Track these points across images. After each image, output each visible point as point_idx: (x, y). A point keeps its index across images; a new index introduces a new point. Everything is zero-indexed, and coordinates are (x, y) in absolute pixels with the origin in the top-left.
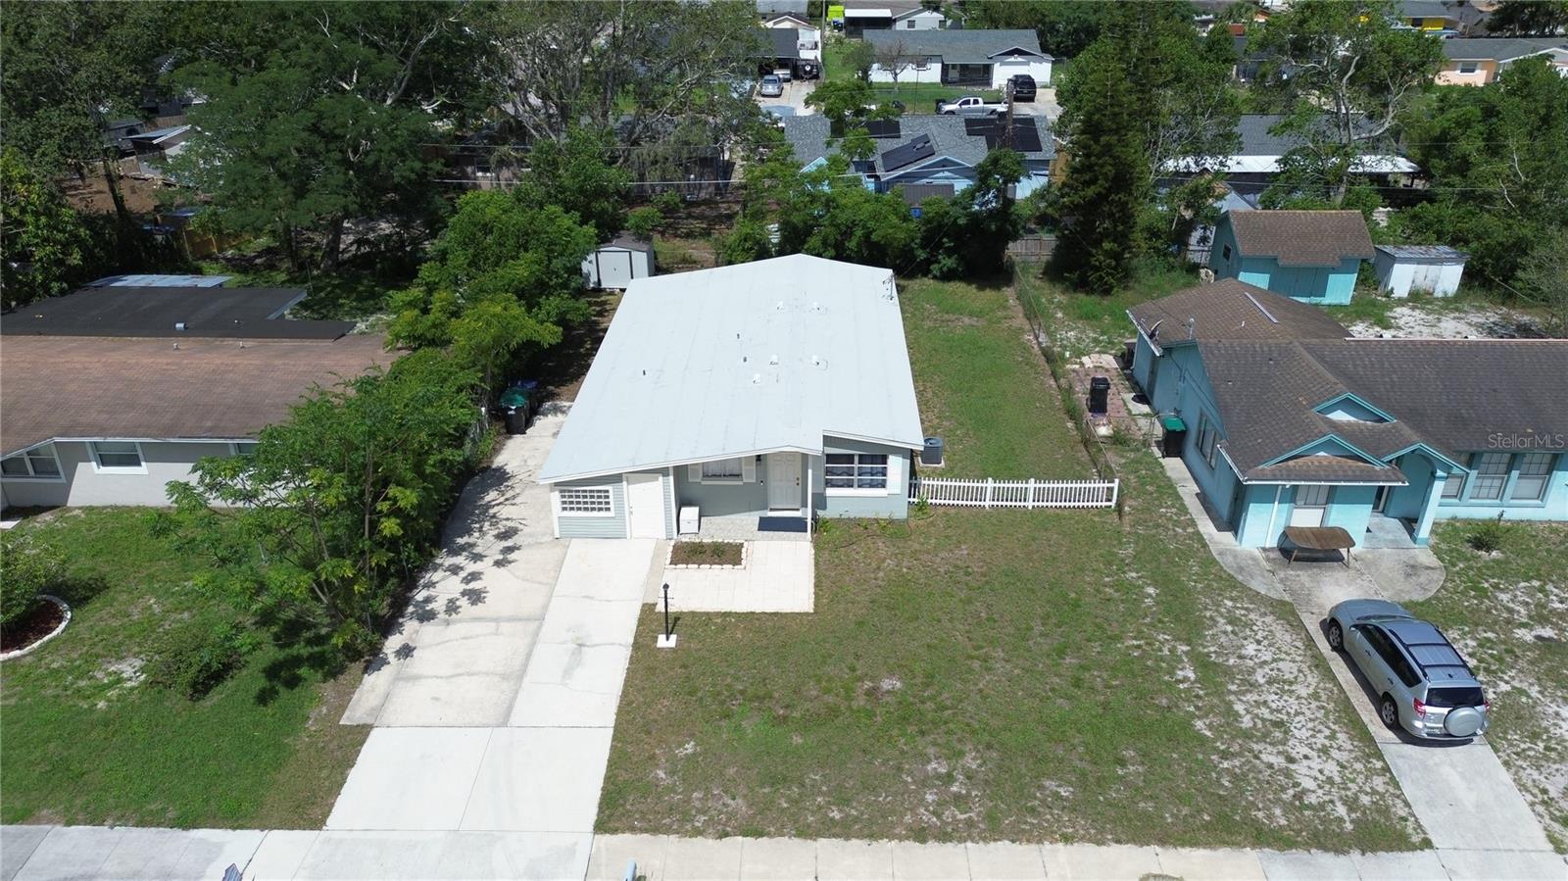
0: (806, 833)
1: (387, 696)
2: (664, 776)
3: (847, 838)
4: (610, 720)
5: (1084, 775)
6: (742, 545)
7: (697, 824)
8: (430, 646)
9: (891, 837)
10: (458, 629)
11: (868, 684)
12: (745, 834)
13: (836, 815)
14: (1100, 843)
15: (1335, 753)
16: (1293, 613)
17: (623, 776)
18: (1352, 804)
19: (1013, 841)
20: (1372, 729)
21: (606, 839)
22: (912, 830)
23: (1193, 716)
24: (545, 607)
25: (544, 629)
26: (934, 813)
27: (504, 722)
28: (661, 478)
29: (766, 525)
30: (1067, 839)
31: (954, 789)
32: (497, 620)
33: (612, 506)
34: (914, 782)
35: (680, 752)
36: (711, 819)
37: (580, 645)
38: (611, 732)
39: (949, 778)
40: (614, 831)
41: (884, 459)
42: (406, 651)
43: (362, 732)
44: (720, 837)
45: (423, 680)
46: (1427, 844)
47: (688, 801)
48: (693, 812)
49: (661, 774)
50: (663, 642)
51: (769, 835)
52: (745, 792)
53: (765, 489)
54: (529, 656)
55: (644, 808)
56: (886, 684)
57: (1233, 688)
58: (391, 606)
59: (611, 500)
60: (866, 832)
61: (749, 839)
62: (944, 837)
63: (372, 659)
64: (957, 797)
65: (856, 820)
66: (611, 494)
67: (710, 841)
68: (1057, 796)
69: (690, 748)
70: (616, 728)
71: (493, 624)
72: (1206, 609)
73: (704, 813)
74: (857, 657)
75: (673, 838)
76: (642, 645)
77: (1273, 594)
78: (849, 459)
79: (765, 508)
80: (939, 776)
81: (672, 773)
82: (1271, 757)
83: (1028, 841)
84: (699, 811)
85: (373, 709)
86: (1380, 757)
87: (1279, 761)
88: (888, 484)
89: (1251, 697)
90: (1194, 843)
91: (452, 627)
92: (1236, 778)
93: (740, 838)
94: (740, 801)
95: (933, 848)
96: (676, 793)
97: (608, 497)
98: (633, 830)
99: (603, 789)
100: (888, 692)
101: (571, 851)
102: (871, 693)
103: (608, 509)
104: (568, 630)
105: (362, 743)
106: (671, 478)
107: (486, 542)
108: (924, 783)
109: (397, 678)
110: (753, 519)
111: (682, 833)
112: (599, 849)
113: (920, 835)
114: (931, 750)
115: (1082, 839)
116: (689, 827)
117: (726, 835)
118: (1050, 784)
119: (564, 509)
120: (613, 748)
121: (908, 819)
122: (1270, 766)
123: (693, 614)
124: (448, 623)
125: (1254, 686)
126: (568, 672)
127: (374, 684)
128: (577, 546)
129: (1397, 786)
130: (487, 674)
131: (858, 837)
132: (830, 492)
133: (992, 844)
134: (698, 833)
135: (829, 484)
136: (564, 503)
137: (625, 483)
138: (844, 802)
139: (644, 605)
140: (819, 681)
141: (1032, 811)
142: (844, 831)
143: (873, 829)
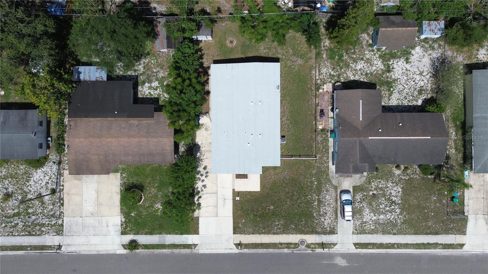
0: (260, 234)
1: (199, 211)
3: (265, 234)
5: (296, 224)
8: (202, 200)
9: (270, 234)
11: (268, 208)
13: (263, 231)
15: (332, 219)
16: (337, 188)
17: (235, 225)
18: (330, 227)
20: (338, 214)
23: (314, 212)
24: (217, 190)
25: (218, 195)
26: (276, 230)
27: (217, 216)
30: (292, 234)
31: (279, 227)
35: (242, 222)
37: (224, 199)
38: (232, 217)
39: (278, 225)
40: (236, 234)
43: (198, 218)
45: (203, 208)
46: (337, 233)
49: (240, 225)
50: (237, 199)
51: (255, 234)
54: (217, 202)
55: (239, 231)
57: (322, 206)
62: (277, 234)
65: (266, 232)
67: (248, 235)
68: (292, 227)
69: (244, 221)
71: (210, 194)
72: (323, 188)
73: (247, 232)
74: (267, 202)
75: (243, 234)
76: (234, 199)
77: (335, 184)
81: (242, 225)
83: (287, 234)
85: (198, 214)
86: (337, 219)
89: (324, 208)
90: (308, 234)
92: (317, 224)
93: (251, 235)
94: (251, 230)
98: (238, 234)
99: (233, 228)
100: (271, 209)
101: (231, 237)
104: (222, 196)
108: (275, 226)
112: (234, 237)
113: (274, 234)
114: (277, 220)
115: (295, 234)
118: (292, 225)
120: (233, 220)
121: (273, 231)
122: (322, 221)
123: (241, 192)
125: (325, 205)
126: (224, 205)
129: (337, 224)
130: (212, 206)
133: (283, 234)
134: (246, 234)
138: (264, 229)
139: (233, 189)
140: (261, 207)
141: (289, 230)
142: (264, 233)
143: (268, 233)
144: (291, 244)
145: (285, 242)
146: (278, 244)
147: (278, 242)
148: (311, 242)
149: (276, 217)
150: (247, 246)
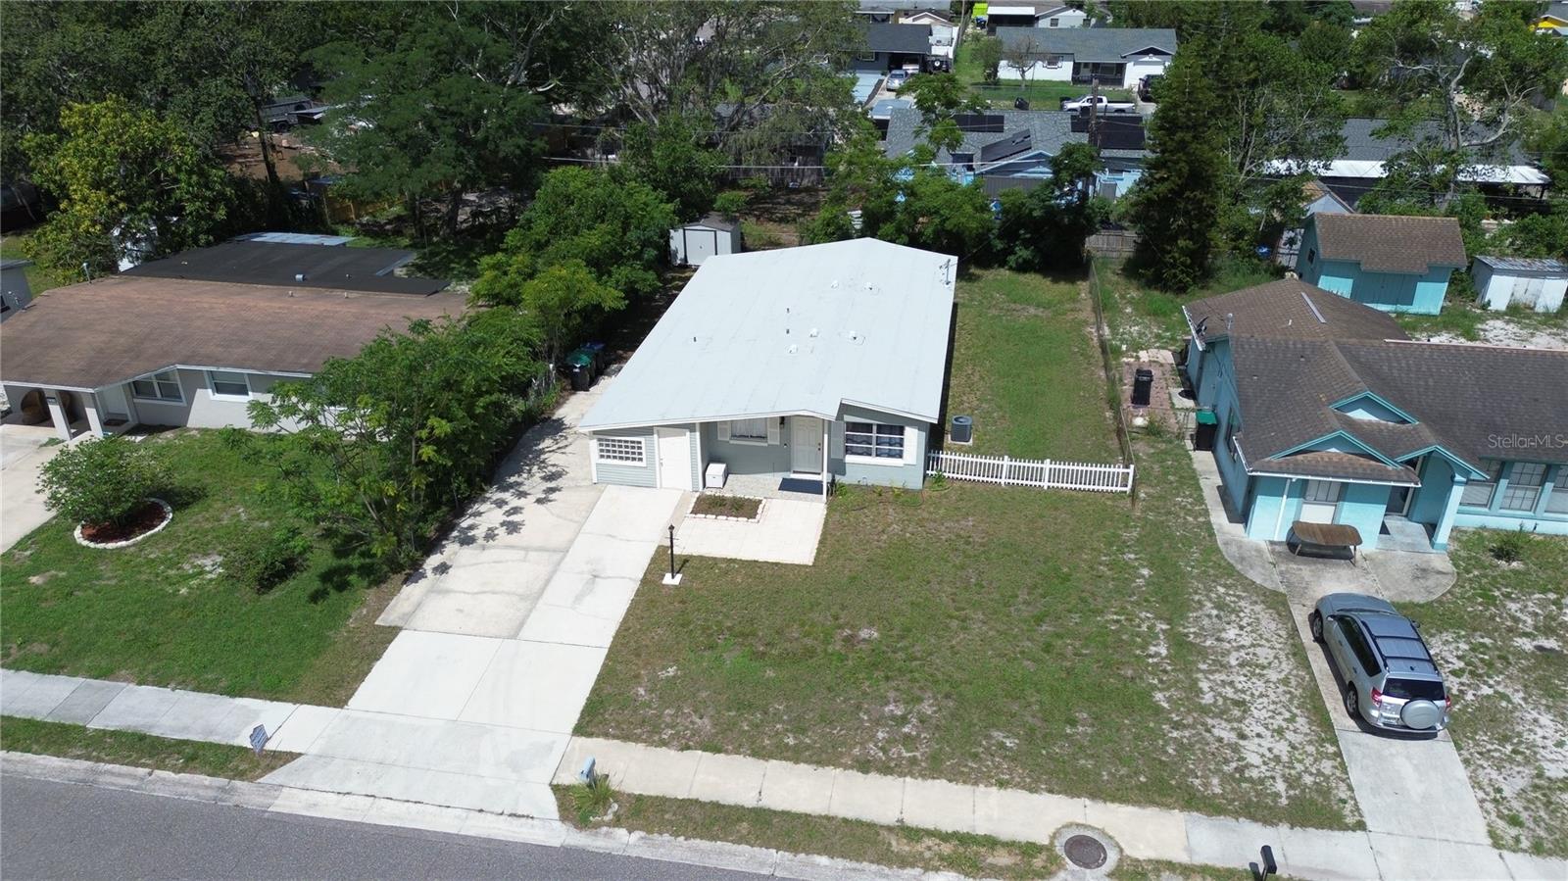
0: (760, 753)
1: (419, 605)
2: (643, 693)
3: (797, 762)
4: (607, 642)
5: (1032, 730)
6: (760, 502)
7: (664, 736)
8: (464, 566)
9: (836, 765)
10: (493, 553)
11: (847, 632)
12: (705, 749)
13: (791, 741)
14: (1032, 791)
15: (1289, 735)
16: (1285, 604)
17: (608, 689)
18: (1292, 782)
19: (950, 781)
20: (1333, 715)
21: (582, 740)
22: (857, 761)
23: (1154, 688)
24: (572, 542)
25: (567, 559)
26: (882, 749)
27: (514, 636)
28: (688, 433)
29: (788, 485)
30: (1002, 784)
31: (906, 730)
32: (526, 549)
33: (644, 456)
34: (870, 720)
35: (662, 675)
36: (678, 733)
37: (595, 576)
38: (606, 651)
39: (903, 720)
40: (590, 735)
41: (901, 431)
42: (443, 569)
43: (392, 632)
44: (682, 750)
45: (452, 595)
46: (1361, 826)
47: (659, 717)
48: (663, 726)
49: (641, 691)
50: (668, 579)
51: (726, 752)
52: (712, 713)
53: (789, 452)
54: (548, 582)
55: (620, 718)
56: (864, 634)
57: (1204, 667)
58: (437, 530)
59: (643, 451)
60: (815, 758)
61: (708, 754)
62: (886, 770)
63: (412, 572)
64: (907, 736)
65: (808, 747)
66: (643, 445)
67: (673, 752)
68: (1002, 746)
69: (672, 671)
70: (610, 649)
71: (523, 553)
72: (1196, 593)
73: (672, 728)
74: (843, 607)
75: (641, 746)
76: (650, 581)
77: (1268, 585)
78: (868, 428)
79: (788, 470)
80: (893, 717)
81: (650, 691)
82: (1223, 731)
83: (965, 782)
84: (668, 726)
85: (404, 614)
86: (1335, 742)
87: (1229, 736)
88: (905, 454)
89: (1218, 677)
90: (1123, 800)
91: (486, 552)
92: (1180, 745)
93: (700, 752)
94: (706, 720)
95: (874, 779)
96: (650, 707)
97: (640, 448)
98: (606, 735)
99: (588, 699)
100: (864, 640)
101: (550, 748)
102: (848, 640)
103: (641, 459)
104: (587, 563)
105: (390, 642)
106: (698, 434)
107: (533, 482)
108: (878, 722)
109: (431, 591)
110: (777, 478)
111: (649, 742)
112: (574, 748)
113: (864, 766)
114: (892, 695)
115: (1017, 786)
116: (656, 738)
117: (688, 748)
118: (998, 735)
119: (602, 456)
120: (605, 665)
121: (856, 751)
122: (1220, 740)
123: (701, 558)
124: (484, 548)
125: (1225, 667)
126: (579, 598)
127: (411, 593)
128: (612, 491)
129: (1345, 770)
130: (508, 594)
131: (806, 762)
132: (849, 459)
133: (930, 781)
134: (664, 743)
135: (848, 451)
136: (602, 451)
137: (655, 436)
138: (800, 730)
139: (659, 547)
140: (803, 625)
141: (975, 757)
142: (795, 755)
143: (823, 756)
144: (991, 843)
145: (947, 827)
146: (890, 829)
147: (886, 815)
148: (1153, 855)
149: (887, 678)
150: (646, 812)
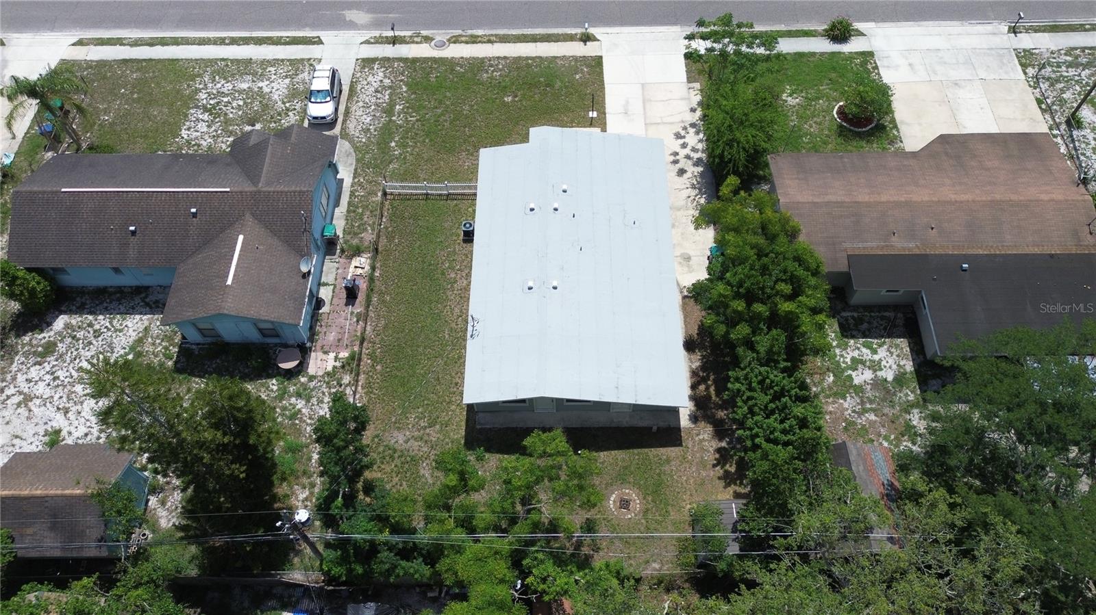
0: (539, 57)
3: (527, 56)
4: (606, 86)
5: (450, 73)
8: (684, 111)
9: (514, 57)
10: (677, 119)
11: (516, 99)
13: (530, 61)
14: (453, 57)
15: (365, 83)
16: (341, 134)
17: (598, 70)
18: (372, 68)
19: (478, 57)
20: (348, 89)
21: (599, 55)
22: (507, 59)
25: (643, 120)
26: (500, 63)
27: (643, 84)
30: (462, 58)
32: (664, 123)
34: (505, 70)
35: (580, 75)
37: (626, 113)
38: (605, 82)
39: (493, 72)
40: (596, 56)
42: (693, 110)
43: (690, 80)
44: (565, 56)
45: (679, 98)
46: (357, 60)
48: (574, 61)
49: (585, 69)
50: (595, 114)
54: (644, 109)
56: (510, 99)
57: (385, 105)
60: (521, 58)
61: (556, 56)
62: (498, 58)
64: (492, 67)
65: (524, 61)
67: (567, 54)
68: (461, 68)
69: (577, 77)
72: (375, 135)
73: (570, 60)
75: (579, 56)
76: (602, 114)
80: (497, 72)
81: (582, 69)
82: (387, 81)
83: (473, 58)
84: (572, 60)
87: (385, 81)
89: (381, 101)
91: (681, 119)
92: (402, 74)
93: (559, 56)
95: (502, 55)
96: (580, 65)
98: (591, 56)
101: (608, 51)
102: (516, 96)
105: (688, 76)
108: (502, 70)
109: (689, 99)
111: (576, 56)
112: (600, 52)
113: (505, 58)
114: (498, 78)
115: (457, 58)
117: (563, 56)
118: (462, 70)
120: (603, 78)
121: (508, 61)
122: (389, 78)
123: (585, 127)
125: (377, 105)
126: (627, 102)
127: (696, 97)
131: (524, 57)
133: (484, 57)
134: (572, 56)
138: (528, 65)
142: (528, 58)
143: (518, 59)
144: (467, 43)
145: (480, 45)
146: (496, 42)
147: (496, 45)
148: (421, 45)
149: (500, 82)
150: (571, 38)
